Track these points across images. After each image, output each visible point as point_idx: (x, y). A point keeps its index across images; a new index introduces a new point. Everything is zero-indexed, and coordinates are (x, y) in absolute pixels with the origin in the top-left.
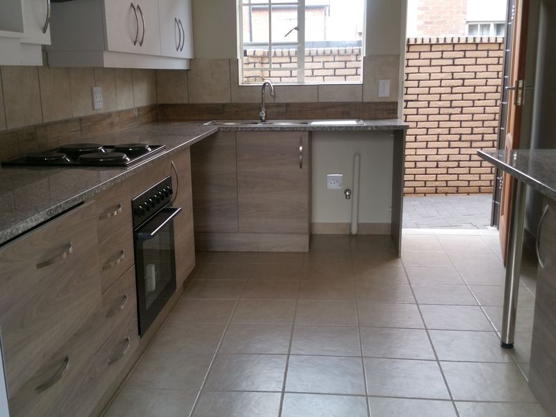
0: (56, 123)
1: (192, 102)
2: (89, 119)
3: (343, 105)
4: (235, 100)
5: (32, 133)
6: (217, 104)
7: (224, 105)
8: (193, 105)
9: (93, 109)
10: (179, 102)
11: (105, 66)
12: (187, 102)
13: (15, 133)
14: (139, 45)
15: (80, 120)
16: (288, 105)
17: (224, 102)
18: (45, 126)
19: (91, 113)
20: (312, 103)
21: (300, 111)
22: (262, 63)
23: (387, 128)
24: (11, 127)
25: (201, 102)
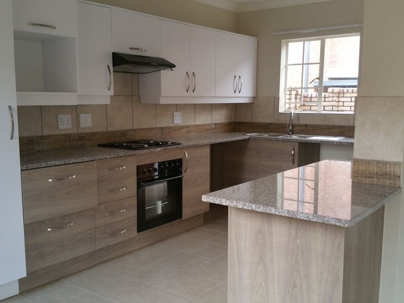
0: (143, 129)
1: (254, 121)
2: (169, 128)
3: (341, 127)
4: (277, 121)
5: (124, 133)
6: (266, 123)
7: (270, 124)
8: (254, 123)
9: (173, 123)
10: (247, 121)
11: (161, 103)
12: (250, 121)
13: (113, 133)
14: (192, 92)
15: (162, 128)
16: (306, 125)
17: (270, 122)
18: (134, 130)
19: (171, 125)
20: (321, 125)
21: (313, 130)
22: (338, 97)
23: (346, 144)
24: (110, 129)
25: (258, 121)
